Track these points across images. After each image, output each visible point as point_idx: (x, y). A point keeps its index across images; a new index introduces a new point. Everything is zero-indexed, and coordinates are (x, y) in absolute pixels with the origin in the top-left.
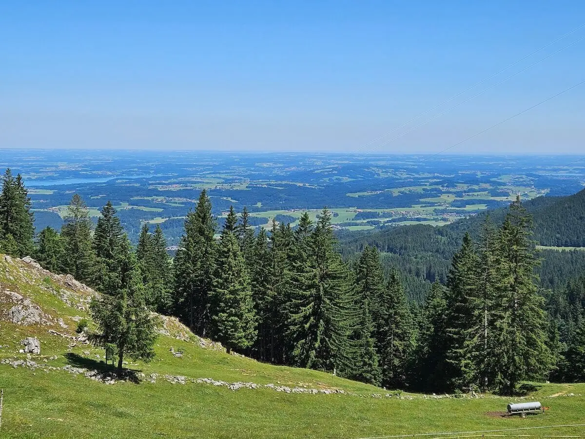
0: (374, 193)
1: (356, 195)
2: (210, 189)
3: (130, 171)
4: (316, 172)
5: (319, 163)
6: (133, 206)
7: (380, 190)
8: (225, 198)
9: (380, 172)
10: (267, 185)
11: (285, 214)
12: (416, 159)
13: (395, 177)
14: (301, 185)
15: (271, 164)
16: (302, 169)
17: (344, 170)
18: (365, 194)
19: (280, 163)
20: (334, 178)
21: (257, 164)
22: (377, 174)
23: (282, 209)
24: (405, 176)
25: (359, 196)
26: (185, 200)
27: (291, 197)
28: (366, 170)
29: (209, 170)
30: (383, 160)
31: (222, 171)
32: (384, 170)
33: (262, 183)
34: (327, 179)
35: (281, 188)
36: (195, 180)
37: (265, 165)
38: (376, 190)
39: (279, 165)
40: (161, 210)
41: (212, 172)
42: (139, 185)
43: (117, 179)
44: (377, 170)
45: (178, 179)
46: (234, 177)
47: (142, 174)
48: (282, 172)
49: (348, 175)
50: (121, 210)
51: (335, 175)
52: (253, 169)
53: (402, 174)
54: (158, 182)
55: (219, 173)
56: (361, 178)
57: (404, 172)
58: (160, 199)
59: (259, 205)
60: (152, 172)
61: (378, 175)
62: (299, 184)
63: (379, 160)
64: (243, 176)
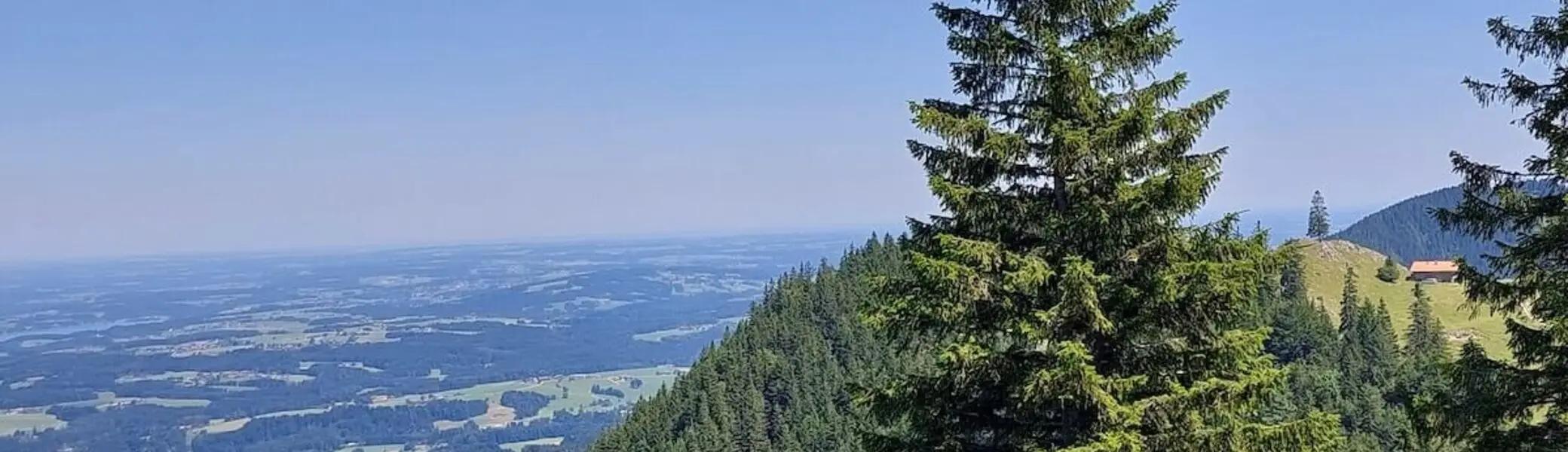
0: (695, 330)
1: (657, 336)
2: (299, 345)
3: (38, 318)
4: (530, 289)
5: (518, 269)
6: (132, 399)
7: (707, 322)
8: (348, 365)
9: (681, 282)
10: (433, 326)
11: (522, 390)
12: (745, 247)
13: (718, 291)
14: (514, 322)
15: (399, 277)
16: (481, 285)
17: (596, 281)
18: (676, 332)
19: (421, 273)
20: (578, 301)
21: (363, 281)
22: (675, 285)
23: (508, 380)
24: (740, 288)
25: (663, 339)
26: (251, 376)
27: (507, 352)
28: (650, 279)
29: (248, 302)
30: (672, 253)
31: (282, 304)
32: (689, 277)
33: (421, 324)
34: (560, 306)
35: (470, 333)
36: (228, 328)
37: (384, 282)
38: (700, 324)
39: (417, 280)
40: (206, 403)
41: (257, 306)
42: (103, 349)
43: (21, 339)
44: (674, 276)
45: (187, 328)
46: (327, 315)
47: (74, 324)
48: (436, 296)
49: (608, 294)
50: (109, 408)
51: (579, 294)
52: (358, 292)
53: (732, 284)
54: (136, 338)
55: (284, 308)
56: (640, 297)
57: (735, 278)
58: (188, 377)
59: (436, 374)
60: (99, 315)
61: (679, 288)
62: (507, 322)
63: (660, 254)
64: (348, 311)
